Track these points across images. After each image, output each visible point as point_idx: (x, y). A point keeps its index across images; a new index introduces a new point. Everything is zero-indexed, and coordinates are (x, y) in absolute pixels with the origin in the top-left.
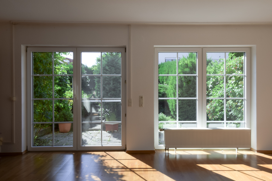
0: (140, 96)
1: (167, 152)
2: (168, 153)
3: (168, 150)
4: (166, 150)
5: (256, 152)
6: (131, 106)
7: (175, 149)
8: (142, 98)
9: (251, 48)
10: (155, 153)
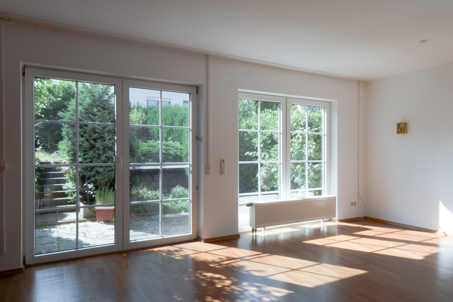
0: (221, 160)
1: (254, 234)
2: (256, 236)
3: (256, 230)
4: (253, 231)
5: (337, 222)
6: (210, 174)
7: (262, 228)
8: (224, 161)
9: (330, 102)
10: (240, 238)
